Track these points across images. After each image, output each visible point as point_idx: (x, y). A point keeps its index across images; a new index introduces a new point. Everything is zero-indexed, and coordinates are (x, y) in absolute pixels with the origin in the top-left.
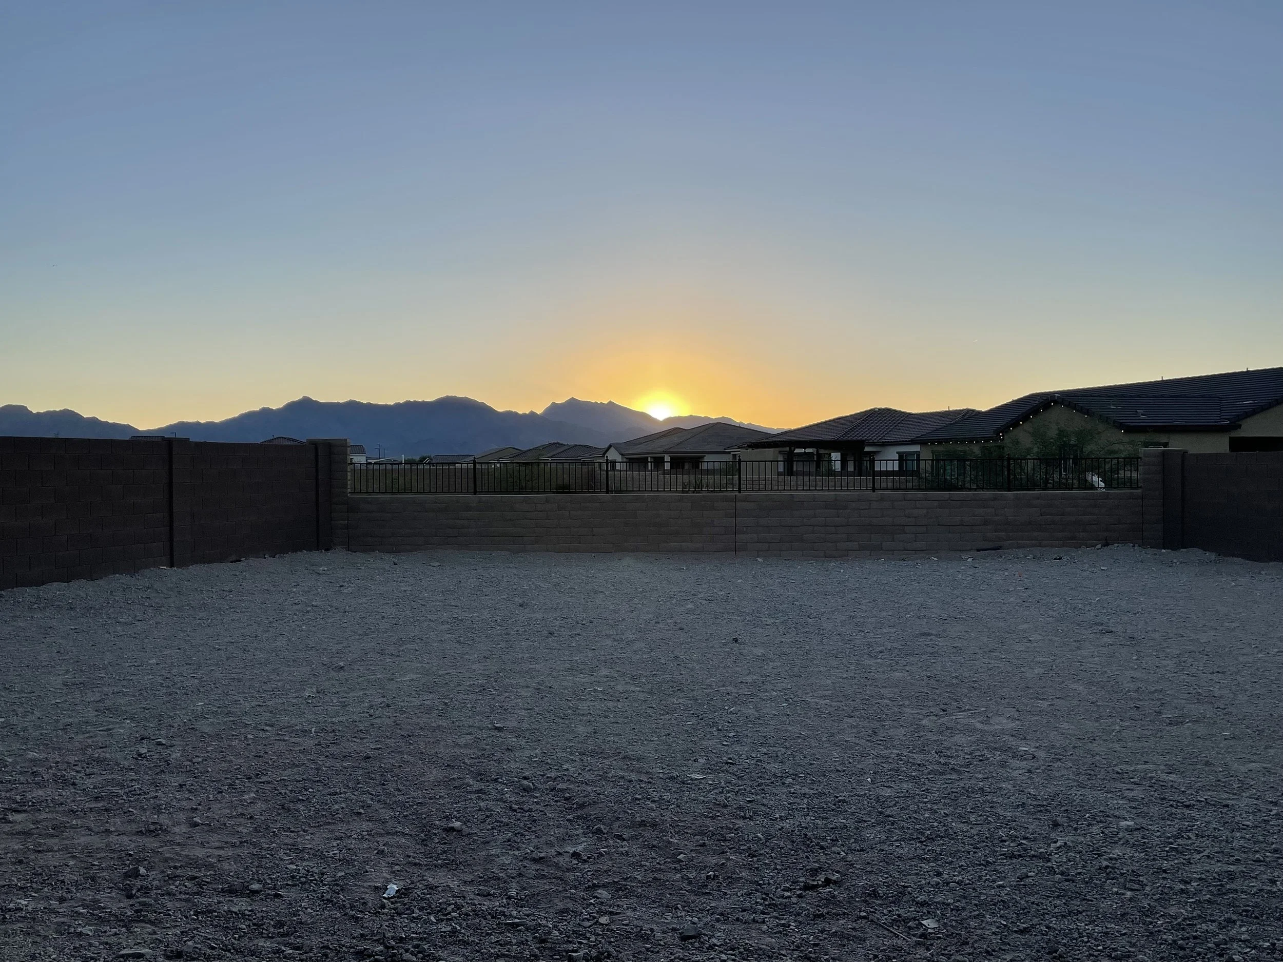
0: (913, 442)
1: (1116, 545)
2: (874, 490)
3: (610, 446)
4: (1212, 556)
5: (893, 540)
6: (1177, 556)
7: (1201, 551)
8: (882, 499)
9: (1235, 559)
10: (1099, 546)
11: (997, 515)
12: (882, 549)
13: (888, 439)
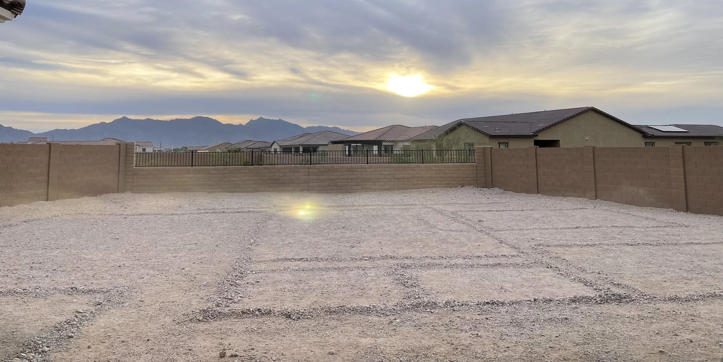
0: (407, 141)
1: (466, 186)
2: (367, 163)
3: (274, 142)
4: (502, 191)
5: (375, 185)
6: (491, 191)
7: (498, 189)
8: (370, 167)
9: (510, 192)
10: (460, 187)
11: (418, 174)
12: (371, 189)
13: (399, 139)
